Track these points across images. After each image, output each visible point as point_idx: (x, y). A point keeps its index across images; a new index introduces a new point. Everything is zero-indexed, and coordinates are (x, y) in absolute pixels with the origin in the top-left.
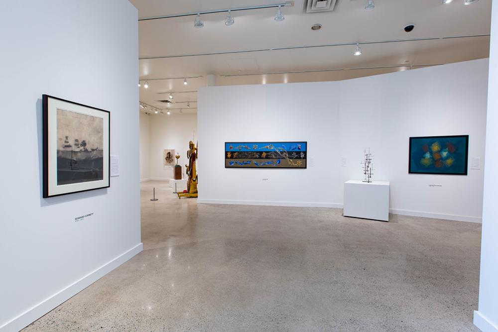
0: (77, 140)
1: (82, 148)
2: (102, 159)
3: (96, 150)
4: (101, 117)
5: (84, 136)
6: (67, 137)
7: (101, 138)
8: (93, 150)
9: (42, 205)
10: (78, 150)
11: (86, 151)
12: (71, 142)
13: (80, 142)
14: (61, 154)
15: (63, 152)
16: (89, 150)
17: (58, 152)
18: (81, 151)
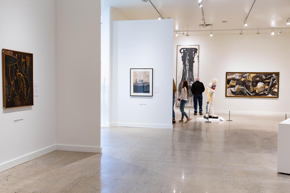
0: (139, 80)
1: (141, 82)
2: (149, 86)
3: (147, 83)
4: (149, 71)
5: (142, 78)
6: (136, 79)
7: (149, 79)
8: (145, 83)
9: (130, 98)
10: (140, 83)
11: (143, 83)
12: (138, 81)
13: (141, 80)
14: (134, 84)
15: (135, 83)
16: (144, 83)
17: (134, 83)
18: (141, 83)
